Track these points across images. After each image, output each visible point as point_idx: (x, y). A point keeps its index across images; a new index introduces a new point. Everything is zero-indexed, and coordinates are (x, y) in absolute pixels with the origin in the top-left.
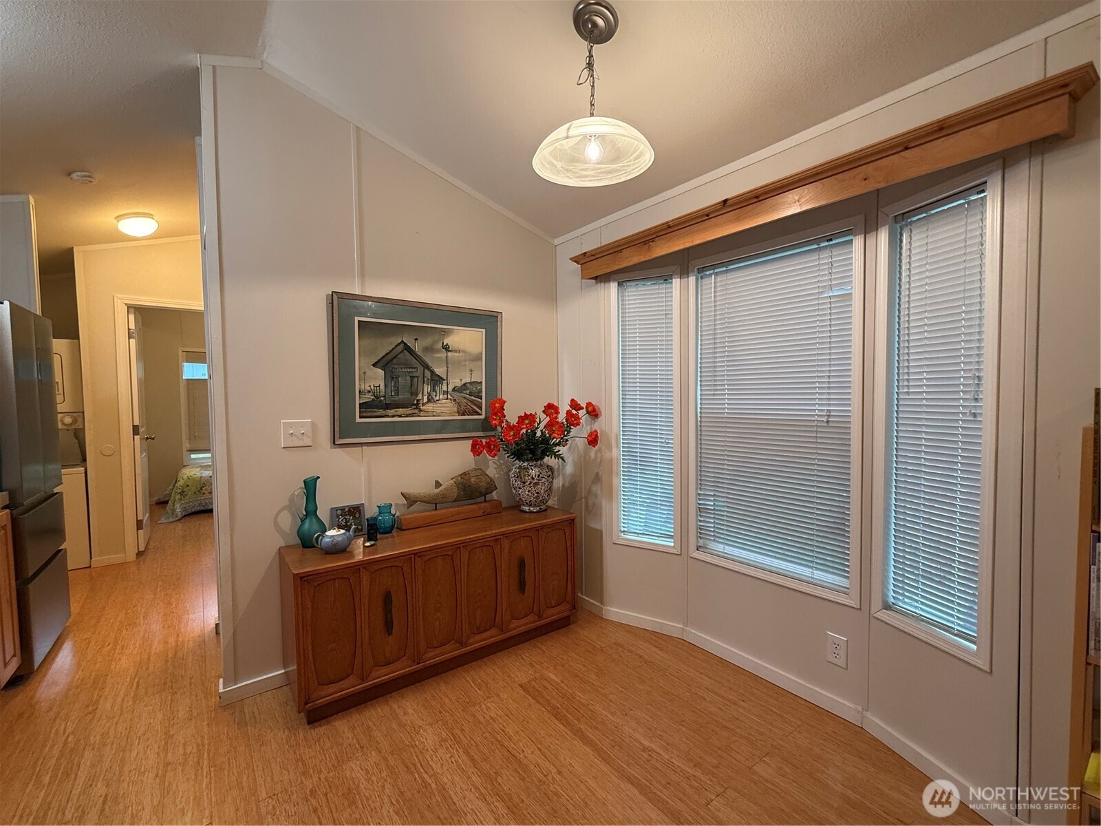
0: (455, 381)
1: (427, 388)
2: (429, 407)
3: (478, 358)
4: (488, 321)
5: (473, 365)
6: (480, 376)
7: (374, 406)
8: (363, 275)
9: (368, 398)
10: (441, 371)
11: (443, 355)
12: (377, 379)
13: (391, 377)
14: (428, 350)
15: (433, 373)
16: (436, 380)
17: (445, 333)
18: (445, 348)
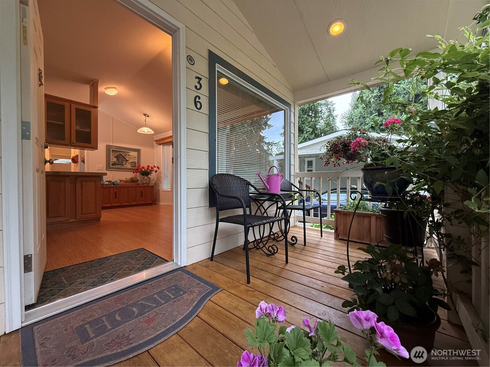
0: (131, 161)
1: (125, 162)
2: (125, 165)
3: (136, 157)
4: (138, 151)
5: (134, 159)
6: (136, 160)
7: (114, 164)
8: (113, 142)
9: (113, 163)
10: (127, 159)
11: (128, 156)
12: (115, 159)
13: (118, 159)
14: (125, 155)
15: (126, 159)
16: (127, 161)
17: (129, 152)
18: (129, 155)
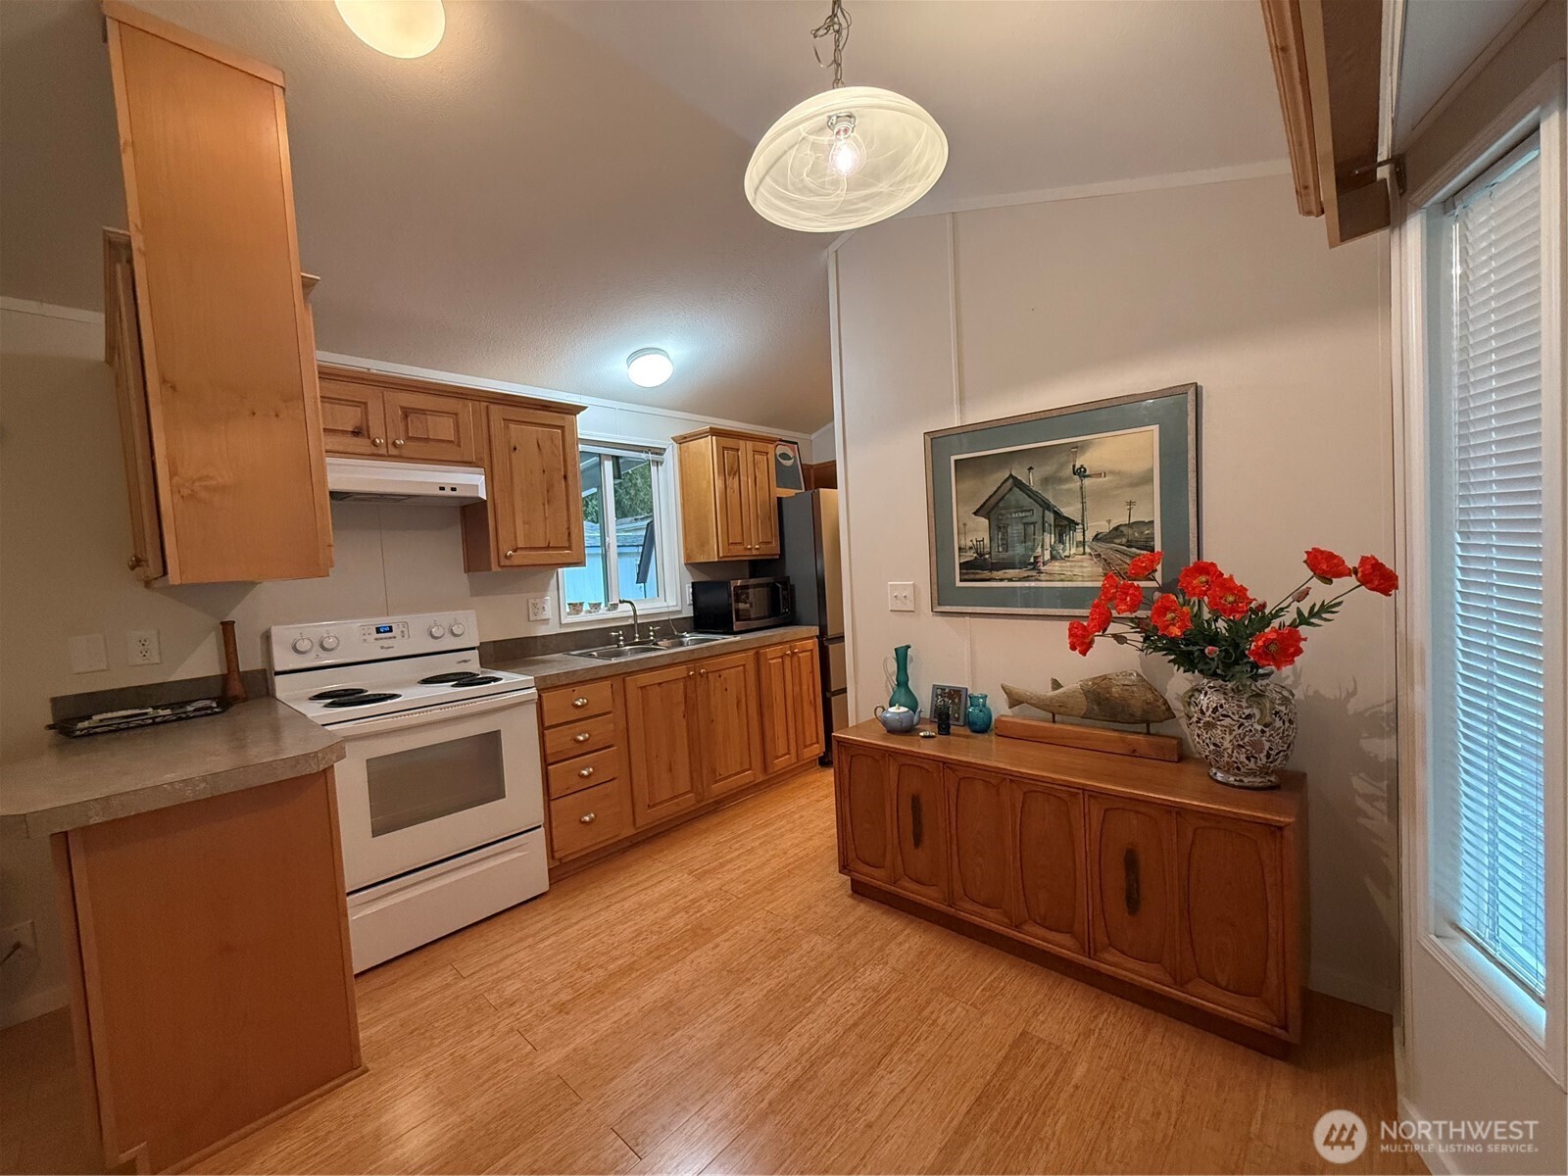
0: (1099, 524)
1: (1050, 539)
2: (1056, 566)
3: (1147, 479)
6: (1150, 509)
7: (977, 566)
9: (970, 556)
10: (1070, 511)
11: (1077, 483)
12: (979, 530)
13: (998, 527)
14: (1051, 480)
15: (1057, 514)
16: (1064, 526)
17: (1078, 449)
18: (1081, 473)
